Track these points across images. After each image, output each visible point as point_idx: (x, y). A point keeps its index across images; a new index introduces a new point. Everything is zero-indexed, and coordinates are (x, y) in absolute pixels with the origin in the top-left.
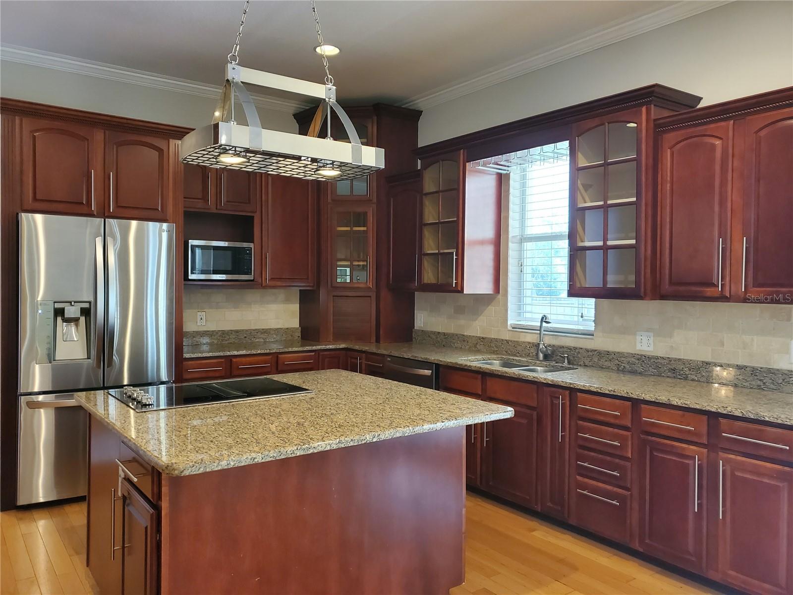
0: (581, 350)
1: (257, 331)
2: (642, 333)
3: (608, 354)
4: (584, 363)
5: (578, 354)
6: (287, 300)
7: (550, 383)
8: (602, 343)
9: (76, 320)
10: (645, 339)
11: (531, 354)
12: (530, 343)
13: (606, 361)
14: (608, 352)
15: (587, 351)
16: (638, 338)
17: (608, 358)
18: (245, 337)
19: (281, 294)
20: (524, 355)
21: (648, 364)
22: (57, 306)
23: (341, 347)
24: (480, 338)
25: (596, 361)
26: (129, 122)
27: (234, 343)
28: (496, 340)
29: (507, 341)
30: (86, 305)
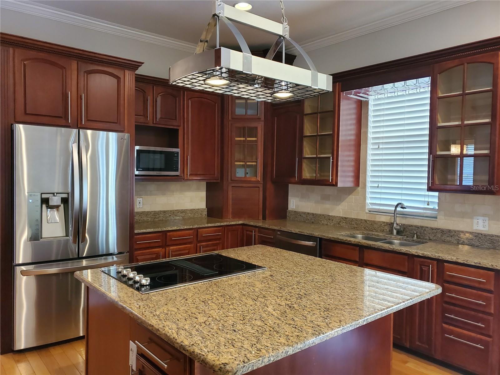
0: (426, 228)
1: (178, 211)
2: (478, 217)
3: (449, 232)
4: (429, 237)
5: (424, 231)
6: (198, 189)
7: (421, 255)
8: (443, 223)
9: (57, 207)
10: (481, 222)
11: (385, 230)
12: (384, 222)
13: (448, 237)
14: (450, 230)
15: (432, 229)
16: (475, 221)
17: (449, 235)
18: (170, 216)
19: (194, 184)
20: (379, 231)
21: (484, 240)
22: (44, 196)
23: (240, 223)
24: (342, 218)
25: (439, 236)
26: (97, 55)
27: (163, 220)
28: (356, 220)
29: (366, 221)
30: (65, 196)
